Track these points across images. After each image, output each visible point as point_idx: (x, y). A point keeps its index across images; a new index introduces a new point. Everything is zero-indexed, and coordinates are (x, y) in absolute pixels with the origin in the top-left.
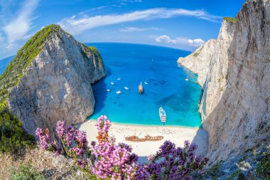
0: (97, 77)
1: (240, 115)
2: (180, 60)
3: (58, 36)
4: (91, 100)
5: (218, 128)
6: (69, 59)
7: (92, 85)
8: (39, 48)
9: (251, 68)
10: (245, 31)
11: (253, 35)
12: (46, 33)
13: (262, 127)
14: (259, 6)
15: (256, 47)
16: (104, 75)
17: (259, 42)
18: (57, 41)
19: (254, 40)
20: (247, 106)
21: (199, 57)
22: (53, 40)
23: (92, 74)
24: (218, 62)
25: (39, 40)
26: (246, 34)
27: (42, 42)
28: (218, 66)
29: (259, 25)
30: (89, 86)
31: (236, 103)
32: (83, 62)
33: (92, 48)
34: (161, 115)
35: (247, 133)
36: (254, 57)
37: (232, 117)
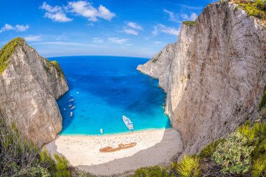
2: (140, 68)
3: (23, 50)
4: (58, 116)
6: (34, 75)
7: (57, 100)
8: (7, 62)
9: (214, 64)
10: (206, 32)
11: (214, 34)
12: (12, 46)
13: (239, 110)
14: (222, 7)
15: (218, 44)
16: (67, 89)
17: (221, 40)
18: (22, 55)
19: (216, 39)
21: (158, 62)
22: (19, 54)
24: (179, 64)
25: (6, 54)
26: (207, 35)
27: (8, 56)
28: (179, 68)
29: (221, 25)
30: (54, 102)
31: (203, 99)
32: (46, 78)
33: (53, 62)
34: (126, 123)
36: (217, 54)
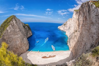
0: (29, 36)
1: (83, 43)
2: (59, 27)
3: (15, 20)
4: (27, 44)
5: (76, 50)
6: (19, 29)
7: (28, 38)
8: (9, 24)
9: (85, 27)
10: (82, 14)
11: (85, 15)
12: (11, 18)
13: (92, 46)
14: (87, 4)
15: (87, 19)
16: (31, 34)
17: (88, 17)
18: (14, 22)
19: (86, 17)
20: (85, 40)
21: (66, 25)
23: (27, 34)
25: (8, 21)
27: (9, 22)
28: (73, 28)
29: (87, 11)
30: (27, 39)
31: (81, 40)
32: (24, 30)
33: (27, 24)
34: (53, 48)
35: (87, 49)
36: (86, 23)
37: (80, 45)
